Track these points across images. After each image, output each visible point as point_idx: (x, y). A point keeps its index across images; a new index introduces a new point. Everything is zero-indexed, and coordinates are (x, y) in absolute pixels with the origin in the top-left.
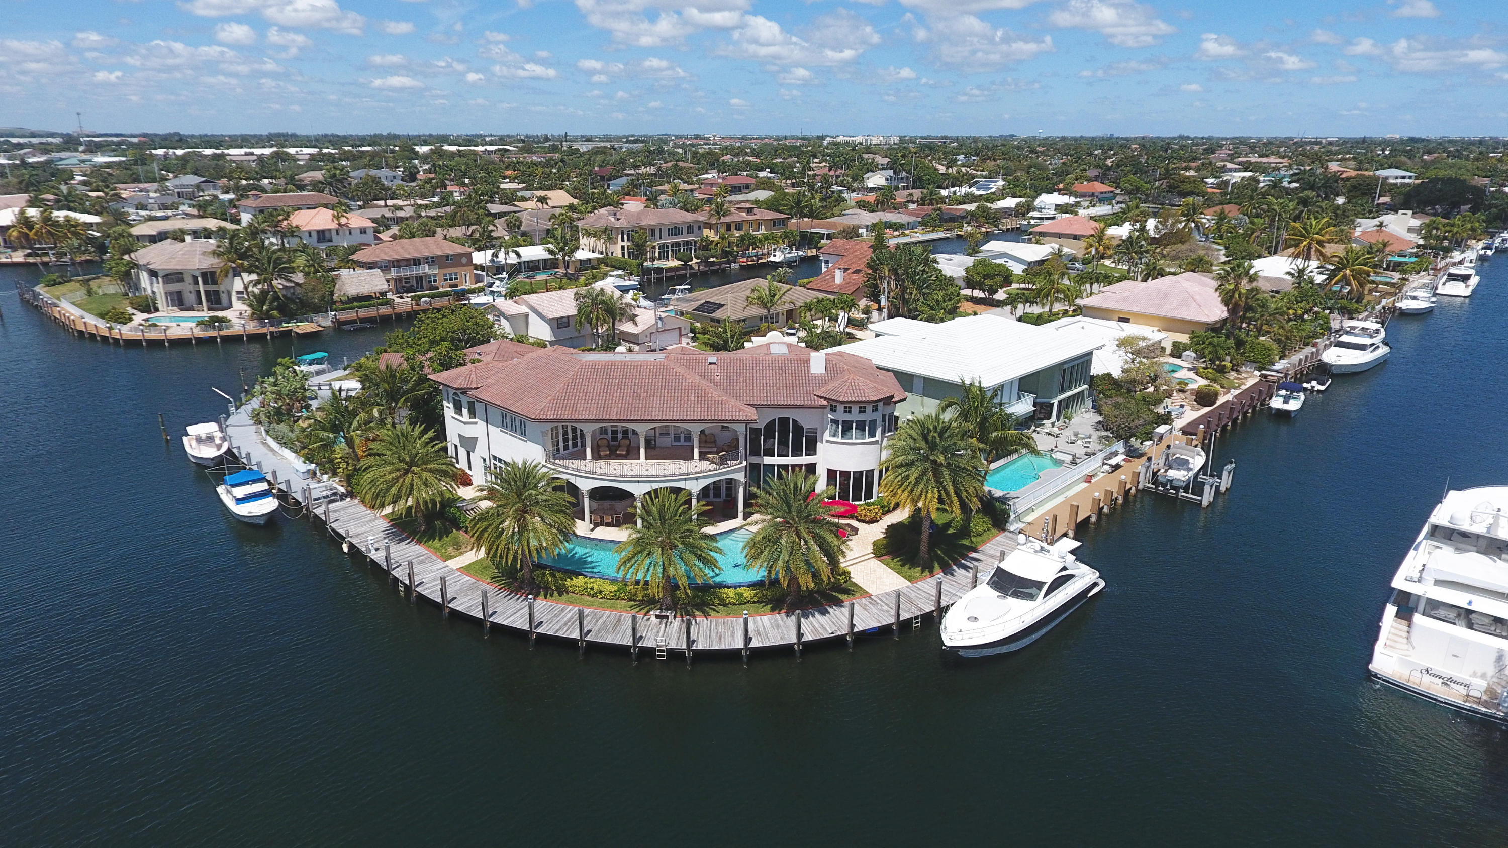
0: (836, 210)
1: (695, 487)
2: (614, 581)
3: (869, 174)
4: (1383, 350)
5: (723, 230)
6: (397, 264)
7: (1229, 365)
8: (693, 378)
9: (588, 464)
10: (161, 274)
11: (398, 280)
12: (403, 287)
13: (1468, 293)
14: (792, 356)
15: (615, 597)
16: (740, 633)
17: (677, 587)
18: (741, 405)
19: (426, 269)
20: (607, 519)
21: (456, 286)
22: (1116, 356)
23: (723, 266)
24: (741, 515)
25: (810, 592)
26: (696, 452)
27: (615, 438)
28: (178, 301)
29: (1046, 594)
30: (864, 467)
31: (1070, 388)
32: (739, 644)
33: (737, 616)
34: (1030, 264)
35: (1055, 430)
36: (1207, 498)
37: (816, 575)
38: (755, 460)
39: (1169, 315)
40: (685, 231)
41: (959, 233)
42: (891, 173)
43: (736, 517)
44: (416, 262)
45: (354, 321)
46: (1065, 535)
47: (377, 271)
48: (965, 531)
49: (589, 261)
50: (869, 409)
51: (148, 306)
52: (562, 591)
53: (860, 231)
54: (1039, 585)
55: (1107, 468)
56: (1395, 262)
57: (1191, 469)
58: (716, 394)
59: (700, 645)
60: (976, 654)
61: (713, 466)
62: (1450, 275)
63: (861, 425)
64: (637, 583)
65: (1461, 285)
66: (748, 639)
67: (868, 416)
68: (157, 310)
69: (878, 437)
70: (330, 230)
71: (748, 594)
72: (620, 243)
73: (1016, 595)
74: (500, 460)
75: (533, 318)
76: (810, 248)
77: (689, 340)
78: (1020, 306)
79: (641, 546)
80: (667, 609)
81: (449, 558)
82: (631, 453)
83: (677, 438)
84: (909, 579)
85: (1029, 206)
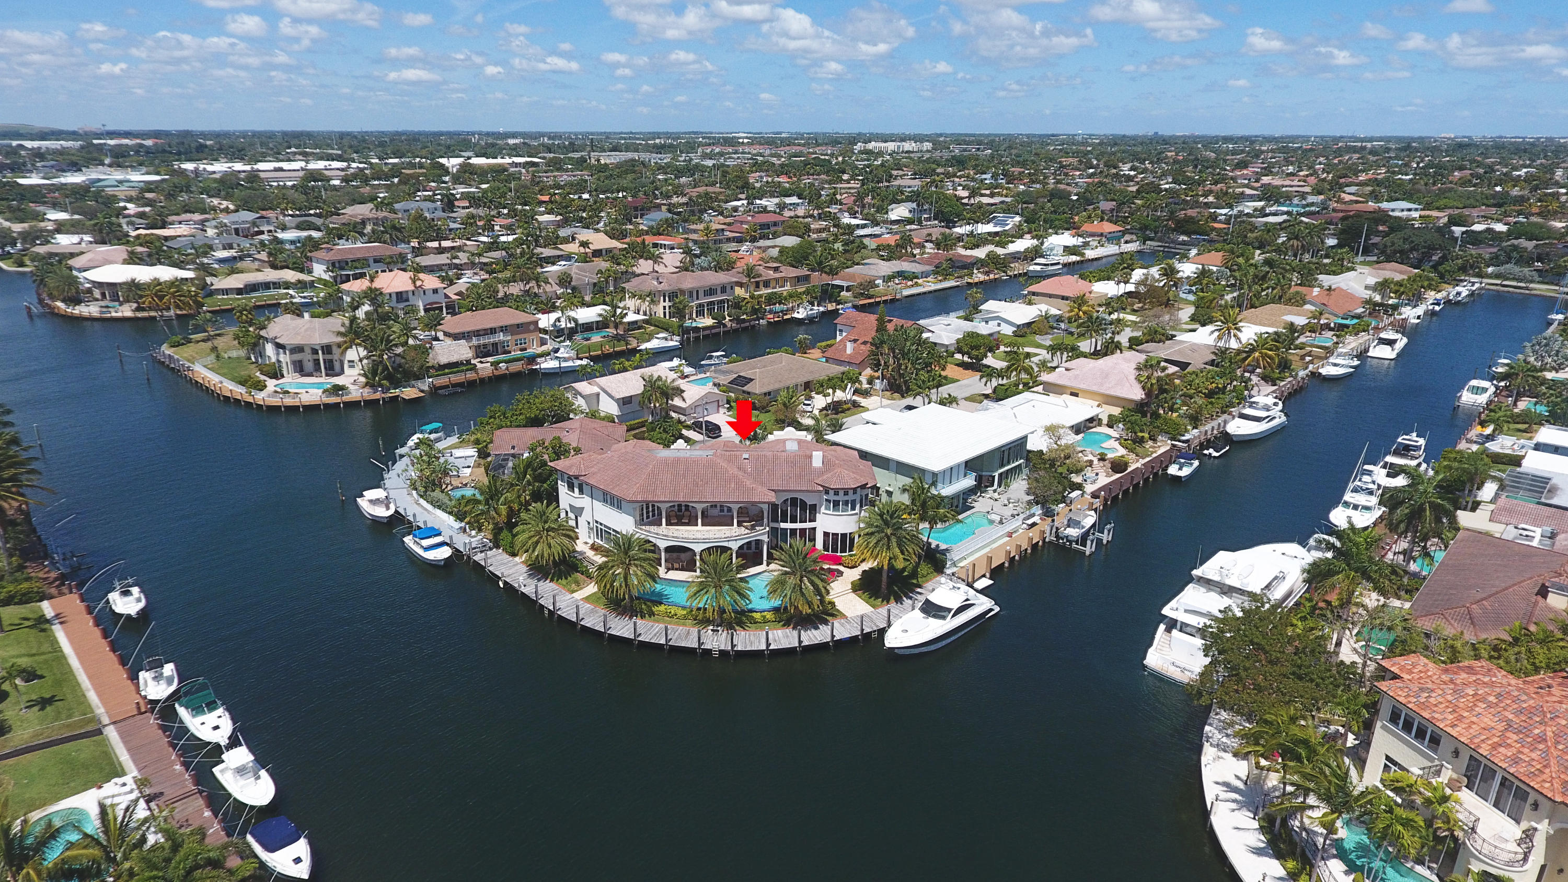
0: (857, 258)
1: (735, 546)
2: (684, 608)
3: (894, 206)
4: (1280, 419)
5: (752, 288)
6: (477, 334)
7: (1146, 435)
8: (733, 470)
9: (664, 529)
10: (288, 347)
11: (478, 347)
12: (482, 352)
13: (1393, 355)
14: (801, 453)
15: (685, 618)
16: (764, 640)
17: (724, 611)
18: (765, 489)
19: (501, 337)
20: (676, 565)
21: (525, 349)
22: (1043, 439)
23: (752, 323)
24: (765, 563)
25: (809, 615)
26: (735, 521)
27: (680, 510)
28: (300, 368)
29: (953, 616)
30: (848, 531)
31: (1009, 463)
32: (763, 647)
33: (762, 630)
34: (1018, 326)
35: (996, 495)
36: (1088, 549)
37: (810, 604)
38: (775, 525)
39: (1108, 392)
40: (719, 291)
41: (969, 281)
42: (914, 205)
43: (761, 563)
44: (493, 331)
45: (447, 387)
46: (984, 576)
47: (463, 342)
48: (914, 574)
49: (636, 322)
50: (851, 492)
51: (276, 374)
52: (652, 614)
53: (877, 282)
54: (949, 610)
55: (1025, 526)
56: (1339, 324)
57: (1083, 527)
58: (749, 483)
59: (739, 648)
60: (908, 652)
61: (747, 531)
62: (1380, 339)
63: (846, 503)
64: (699, 609)
65: (1388, 348)
66: (768, 645)
67: (850, 497)
68: (284, 377)
69: (857, 511)
70: (407, 292)
71: (769, 616)
72: (662, 304)
73: (935, 616)
74: (601, 524)
75: (603, 396)
76: (830, 302)
77: (725, 410)
78: (994, 380)
79: (702, 588)
80: (718, 626)
81: (573, 592)
82: (692, 522)
83: (722, 511)
84: (873, 606)
85: (1036, 251)
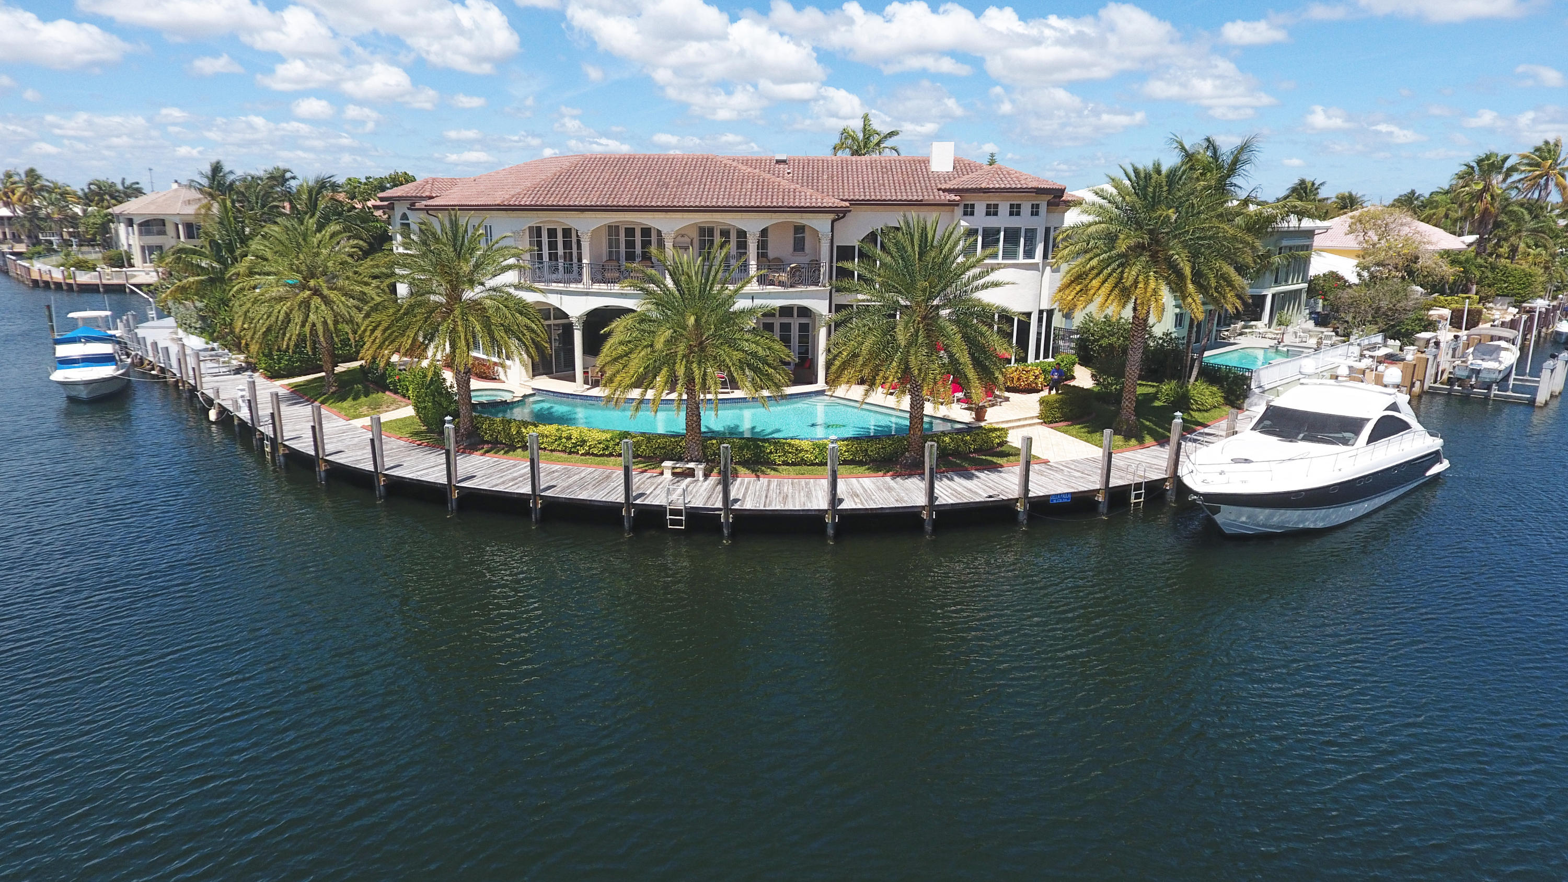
8: (752, 170)
10: (137, 221)
16: (825, 494)
24: (822, 381)
31: (1286, 282)
43: (816, 382)
50: (1026, 205)
58: (786, 183)
63: (1012, 236)
66: (835, 501)
67: (1023, 222)
68: (132, 266)
69: (1038, 257)
81: (357, 417)
